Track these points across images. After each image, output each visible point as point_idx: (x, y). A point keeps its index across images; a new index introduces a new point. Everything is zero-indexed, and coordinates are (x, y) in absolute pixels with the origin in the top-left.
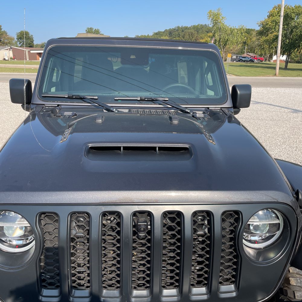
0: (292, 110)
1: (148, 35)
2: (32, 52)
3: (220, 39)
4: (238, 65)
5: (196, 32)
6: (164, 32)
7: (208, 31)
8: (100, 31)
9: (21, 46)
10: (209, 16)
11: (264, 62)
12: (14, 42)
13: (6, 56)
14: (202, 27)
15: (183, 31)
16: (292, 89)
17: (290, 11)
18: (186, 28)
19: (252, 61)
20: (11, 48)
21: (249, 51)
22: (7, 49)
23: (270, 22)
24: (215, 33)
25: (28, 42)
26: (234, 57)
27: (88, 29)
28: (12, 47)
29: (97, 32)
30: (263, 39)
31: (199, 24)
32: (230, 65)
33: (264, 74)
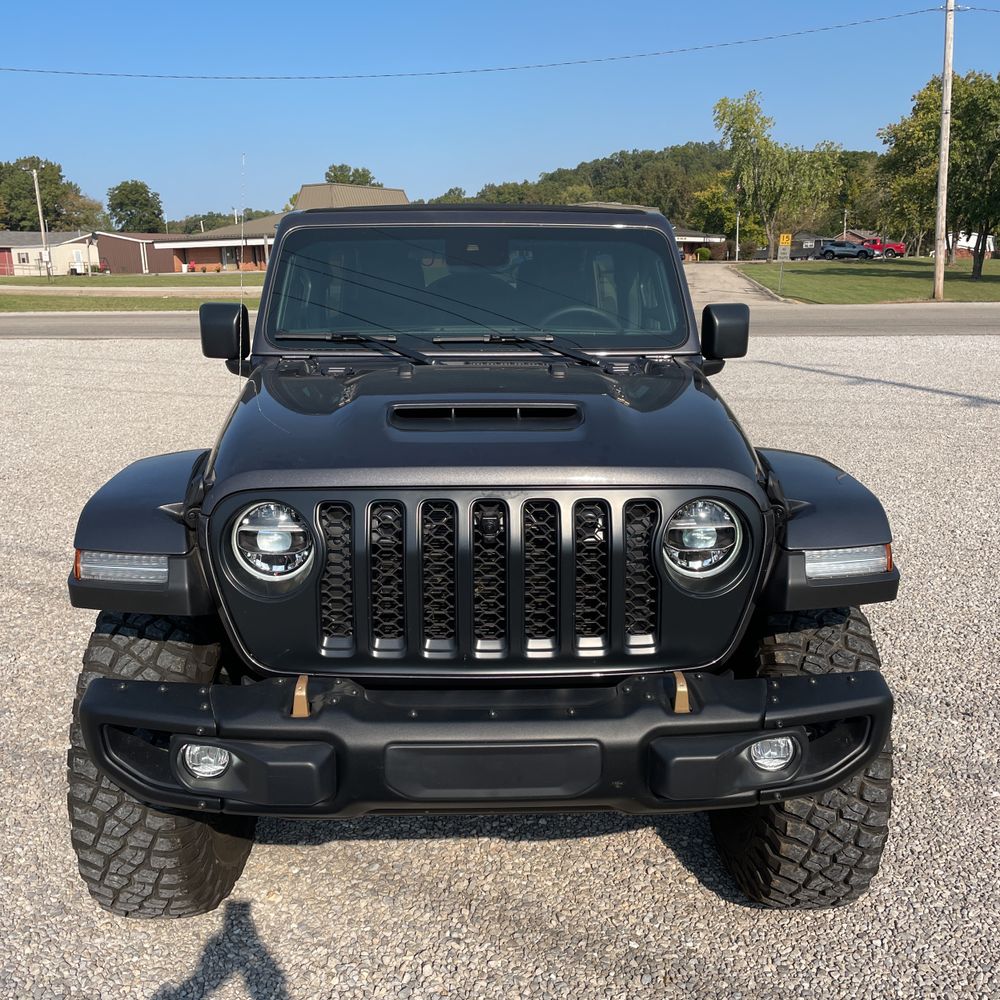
0: (967, 400)
1: (526, 182)
2: (158, 246)
3: (758, 188)
4: (818, 269)
5: (681, 168)
6: (575, 172)
7: (719, 162)
8: (371, 176)
9: (122, 231)
10: (718, 117)
11: (906, 258)
12: (99, 217)
13: (79, 260)
14: (700, 151)
15: (637, 166)
16: (983, 337)
17: (984, 93)
18: (649, 156)
19: (865, 255)
20: (95, 236)
21: (859, 222)
22: (82, 241)
23: (918, 128)
24: (739, 170)
25: (144, 216)
26: (809, 244)
27: (333, 168)
28: (97, 233)
29: (362, 179)
30: (899, 185)
31: (691, 143)
32: (793, 272)
33: (901, 295)
